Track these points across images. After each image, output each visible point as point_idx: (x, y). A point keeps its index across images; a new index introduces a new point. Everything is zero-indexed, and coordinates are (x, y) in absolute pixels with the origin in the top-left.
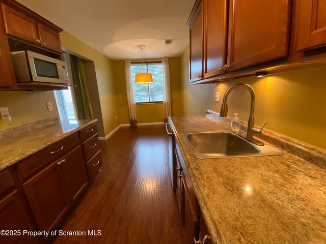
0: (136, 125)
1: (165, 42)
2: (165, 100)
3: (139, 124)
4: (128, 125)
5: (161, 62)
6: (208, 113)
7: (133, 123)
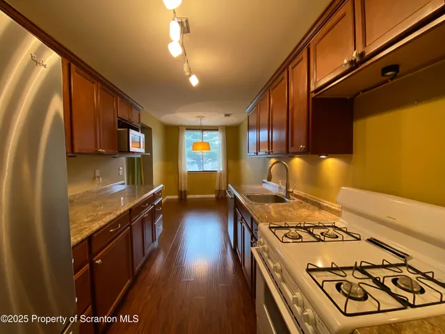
0: (186, 196)
1: (223, 115)
2: (221, 169)
3: (189, 196)
4: (176, 197)
5: (217, 130)
6: (264, 182)
7: (182, 195)
